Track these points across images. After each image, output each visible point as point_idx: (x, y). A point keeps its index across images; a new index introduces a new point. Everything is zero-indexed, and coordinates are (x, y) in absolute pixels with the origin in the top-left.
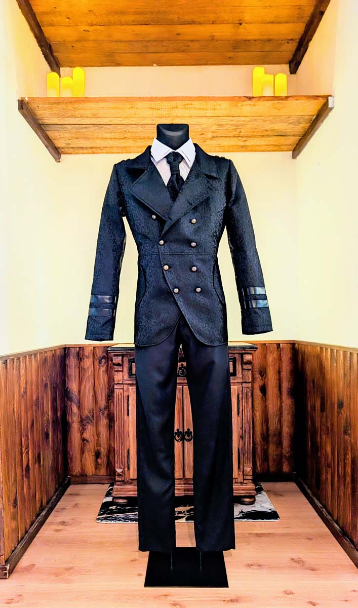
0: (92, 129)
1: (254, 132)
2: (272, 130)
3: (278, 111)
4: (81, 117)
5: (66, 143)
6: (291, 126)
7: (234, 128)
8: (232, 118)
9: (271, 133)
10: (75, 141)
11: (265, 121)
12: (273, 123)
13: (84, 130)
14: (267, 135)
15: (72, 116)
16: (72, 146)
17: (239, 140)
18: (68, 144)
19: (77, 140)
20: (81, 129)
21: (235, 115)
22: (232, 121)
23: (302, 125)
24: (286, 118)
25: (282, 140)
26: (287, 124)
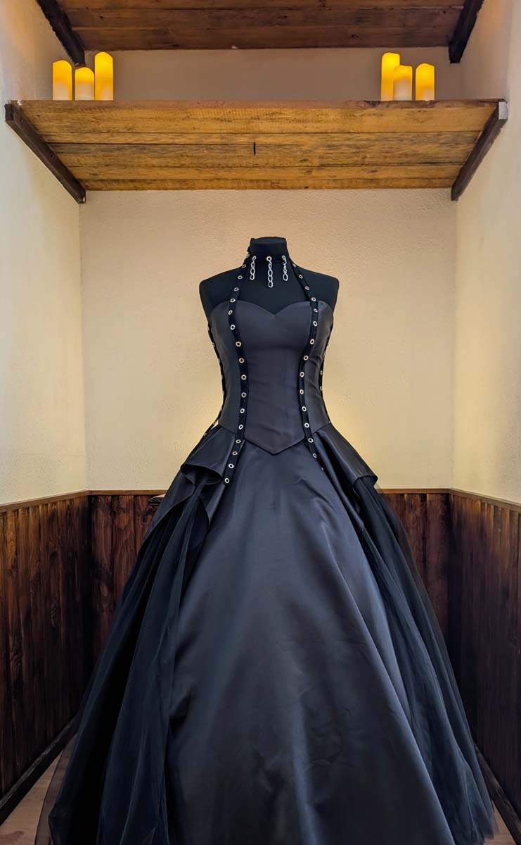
0: (128, 152)
1: (386, 157)
2: (414, 155)
3: (420, 124)
4: (109, 132)
5: (91, 172)
6: (445, 148)
7: (354, 151)
8: (347, 136)
9: (413, 159)
10: (105, 169)
11: (401, 140)
12: (415, 143)
13: (116, 153)
14: (408, 163)
15: (94, 131)
16: (101, 177)
17: (363, 170)
18: (94, 175)
19: (106, 168)
20: (111, 151)
21: (352, 131)
22: (349, 139)
23: (461, 147)
24: (434, 136)
25: (432, 171)
26: (438, 145)
